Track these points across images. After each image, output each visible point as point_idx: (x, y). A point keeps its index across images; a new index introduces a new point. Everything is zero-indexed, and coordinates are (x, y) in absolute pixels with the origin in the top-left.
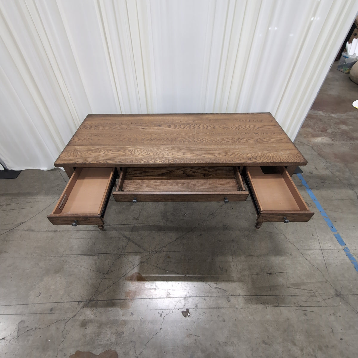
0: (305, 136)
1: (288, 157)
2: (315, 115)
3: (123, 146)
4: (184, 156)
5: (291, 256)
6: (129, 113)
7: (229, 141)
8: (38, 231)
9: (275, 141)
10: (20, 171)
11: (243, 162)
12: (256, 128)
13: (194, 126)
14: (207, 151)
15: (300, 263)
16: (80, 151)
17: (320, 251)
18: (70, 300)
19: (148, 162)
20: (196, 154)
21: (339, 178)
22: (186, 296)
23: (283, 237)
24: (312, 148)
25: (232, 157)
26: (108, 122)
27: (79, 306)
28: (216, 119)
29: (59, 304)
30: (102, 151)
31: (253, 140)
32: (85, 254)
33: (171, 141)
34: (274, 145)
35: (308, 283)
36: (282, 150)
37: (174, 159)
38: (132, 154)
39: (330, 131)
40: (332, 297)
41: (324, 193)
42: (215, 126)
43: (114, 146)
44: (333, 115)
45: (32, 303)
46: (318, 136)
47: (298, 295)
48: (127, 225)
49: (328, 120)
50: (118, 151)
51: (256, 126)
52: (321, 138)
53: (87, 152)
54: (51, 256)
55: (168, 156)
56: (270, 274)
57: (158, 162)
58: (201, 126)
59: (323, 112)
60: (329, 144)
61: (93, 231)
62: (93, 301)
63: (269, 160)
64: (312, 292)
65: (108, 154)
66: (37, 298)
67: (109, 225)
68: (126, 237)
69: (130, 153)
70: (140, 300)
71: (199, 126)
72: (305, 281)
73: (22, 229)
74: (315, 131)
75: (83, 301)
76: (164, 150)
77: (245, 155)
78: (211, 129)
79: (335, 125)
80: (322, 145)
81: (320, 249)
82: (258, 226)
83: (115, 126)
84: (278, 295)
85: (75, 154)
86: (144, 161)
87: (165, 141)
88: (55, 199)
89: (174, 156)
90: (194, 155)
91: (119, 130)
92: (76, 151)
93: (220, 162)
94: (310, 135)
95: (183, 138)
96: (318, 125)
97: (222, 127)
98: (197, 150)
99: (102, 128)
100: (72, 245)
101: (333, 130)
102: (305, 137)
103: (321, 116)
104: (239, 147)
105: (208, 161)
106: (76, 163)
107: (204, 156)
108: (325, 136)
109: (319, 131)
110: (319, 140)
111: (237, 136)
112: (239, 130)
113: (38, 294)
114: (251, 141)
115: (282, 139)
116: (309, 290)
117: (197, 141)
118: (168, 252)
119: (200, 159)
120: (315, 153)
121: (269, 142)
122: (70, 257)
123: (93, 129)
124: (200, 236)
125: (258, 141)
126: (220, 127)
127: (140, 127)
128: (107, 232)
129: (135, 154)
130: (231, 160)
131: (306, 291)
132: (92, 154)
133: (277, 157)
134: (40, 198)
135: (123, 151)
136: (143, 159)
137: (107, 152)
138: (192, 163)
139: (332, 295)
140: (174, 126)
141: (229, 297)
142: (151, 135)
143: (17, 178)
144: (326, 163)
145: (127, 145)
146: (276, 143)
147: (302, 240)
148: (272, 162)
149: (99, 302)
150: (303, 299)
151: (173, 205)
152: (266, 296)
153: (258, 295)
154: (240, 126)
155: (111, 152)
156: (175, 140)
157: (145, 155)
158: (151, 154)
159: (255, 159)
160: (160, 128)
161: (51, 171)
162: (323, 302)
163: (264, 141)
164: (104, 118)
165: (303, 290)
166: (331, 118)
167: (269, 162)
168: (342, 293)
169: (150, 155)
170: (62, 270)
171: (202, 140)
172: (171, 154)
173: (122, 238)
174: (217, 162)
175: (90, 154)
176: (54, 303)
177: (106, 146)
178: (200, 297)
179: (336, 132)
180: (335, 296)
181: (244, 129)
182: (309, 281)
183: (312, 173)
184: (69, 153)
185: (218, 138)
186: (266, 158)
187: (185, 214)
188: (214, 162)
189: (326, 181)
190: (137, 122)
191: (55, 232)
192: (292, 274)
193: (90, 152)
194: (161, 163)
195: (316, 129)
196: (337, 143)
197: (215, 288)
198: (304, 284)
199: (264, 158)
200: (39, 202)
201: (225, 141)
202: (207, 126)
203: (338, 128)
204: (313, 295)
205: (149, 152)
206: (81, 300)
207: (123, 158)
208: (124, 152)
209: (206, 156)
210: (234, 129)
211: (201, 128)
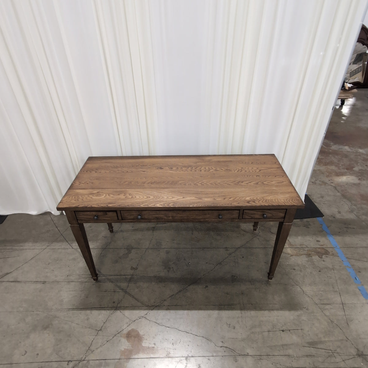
0: (328, 174)
1: (287, 200)
2: (340, 150)
3: (123, 190)
4: (183, 199)
5: (307, 311)
6: (131, 155)
7: (230, 184)
8: (25, 283)
9: (276, 184)
10: (7, 216)
11: (242, 205)
12: (258, 171)
13: (196, 169)
14: (207, 194)
15: (318, 319)
16: (82, 195)
17: (341, 306)
18: (59, 360)
19: (148, 206)
20: (196, 197)
21: (365, 223)
22: (188, 355)
23: (299, 289)
24: (335, 188)
25: (231, 200)
26: (109, 165)
27: (68, 366)
28: (219, 161)
29: (47, 364)
30: (103, 195)
31: (254, 182)
32: (76, 309)
33: (171, 184)
34: (274, 188)
35: (325, 341)
36: (281, 193)
37: (173, 202)
38: (132, 197)
39: (356, 169)
40: (353, 358)
41: (348, 239)
42: (217, 169)
43: (115, 190)
44: (361, 151)
45: (16, 363)
46: (342, 174)
47: (314, 355)
48: (124, 275)
49: (355, 156)
50: (119, 195)
51: (258, 168)
52: (346, 176)
53: (88, 196)
54: (39, 310)
55: (168, 200)
56: (283, 331)
57: (158, 205)
58: (202, 168)
59: (349, 147)
60: (354, 184)
61: (86, 283)
62: (84, 360)
63: (267, 203)
64: (330, 351)
65: (109, 197)
66: (23, 356)
67: (104, 275)
68: (122, 289)
69: (130, 197)
70: (136, 359)
71: (200, 169)
72: (323, 339)
73: (7, 280)
74: (340, 169)
75: (73, 361)
76: (164, 193)
77: (244, 198)
78: (212, 171)
79: (363, 162)
80: (347, 185)
81: (341, 303)
82: (270, 277)
83: (116, 169)
84: (292, 355)
85: (76, 197)
86: (144, 204)
87: (166, 184)
88: (44, 247)
89: (173, 199)
90: (194, 198)
91: (119, 173)
92: (77, 194)
93: (218, 205)
94: (333, 174)
95: (184, 181)
96: (343, 162)
97: (224, 169)
98: (197, 193)
99: (103, 171)
100: (62, 298)
101: (360, 168)
102: (327, 176)
103: (347, 151)
104: (239, 190)
105: (207, 205)
106: (78, 207)
107: (204, 199)
108: (351, 174)
109: (344, 169)
110: (344, 179)
111: (238, 179)
112: (242, 172)
113: (24, 352)
114: (252, 183)
115: (283, 182)
116: (327, 349)
117: (197, 184)
118: (169, 306)
119: (199, 202)
120: (338, 194)
121: (269, 185)
122: (60, 311)
123: (94, 172)
124: (205, 288)
125: (259, 184)
126: (222, 170)
127: (141, 170)
128: (101, 283)
129: (135, 197)
130: (230, 203)
131: (324, 351)
132: (93, 197)
133: (275, 200)
134: (28, 245)
135: (123, 194)
136: (143, 203)
137: (108, 196)
138: (191, 206)
139: (354, 355)
140: (175, 168)
141: (236, 356)
142: (152, 178)
143: (3, 223)
144: (351, 206)
145: (128, 189)
146: (277, 186)
147: (321, 293)
148: (270, 205)
149: (91, 362)
150: (320, 359)
151: (177, 253)
152: (278, 355)
153: (270, 355)
154: (242, 168)
155: (112, 196)
156: (175, 183)
157: (145, 199)
158: (152, 197)
159: (254, 202)
160: (161, 170)
161: (41, 216)
162: (343, 362)
163: (264, 184)
164: (104, 161)
165: (321, 350)
166: (358, 154)
167: (267, 205)
168: (365, 353)
169: (150, 198)
170: (50, 326)
171: (203, 184)
172: (171, 197)
173: (117, 291)
174: (215, 205)
175: (92, 198)
176: (41, 362)
177: (107, 190)
178: (204, 357)
179: (363, 170)
180: (356, 356)
181: (246, 171)
182: (327, 339)
183: (334, 217)
184: (71, 197)
185: (219, 181)
186: (264, 201)
187: (190, 264)
188: (212, 205)
189: (349, 226)
190: (138, 165)
191: (43, 283)
192: (308, 331)
193: (91, 196)
194: (161, 206)
195: (340, 166)
196: (364, 182)
197: (221, 347)
198: (321, 342)
199: (263, 201)
200: (28, 250)
201: (226, 184)
202: (209, 169)
203: (366, 165)
204: (331, 355)
205: (149, 196)
206: (71, 360)
207: (124, 201)
208: (124, 196)
209: (206, 199)
210: (236, 171)
211: (203, 171)
